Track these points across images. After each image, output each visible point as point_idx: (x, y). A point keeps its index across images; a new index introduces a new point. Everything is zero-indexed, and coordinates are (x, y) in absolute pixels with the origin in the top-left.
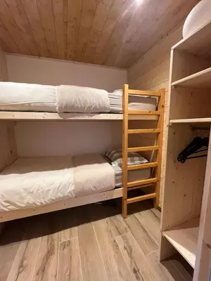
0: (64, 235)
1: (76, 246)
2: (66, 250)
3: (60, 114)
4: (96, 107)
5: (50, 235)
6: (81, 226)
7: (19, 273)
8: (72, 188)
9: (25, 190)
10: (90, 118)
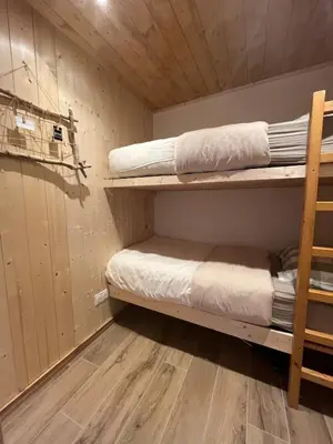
0: (172, 355)
1: (179, 382)
2: (165, 377)
3: (180, 176)
4: (236, 158)
5: (159, 345)
6: (199, 360)
7: (116, 362)
8: (187, 291)
9: (138, 271)
10: (226, 179)
